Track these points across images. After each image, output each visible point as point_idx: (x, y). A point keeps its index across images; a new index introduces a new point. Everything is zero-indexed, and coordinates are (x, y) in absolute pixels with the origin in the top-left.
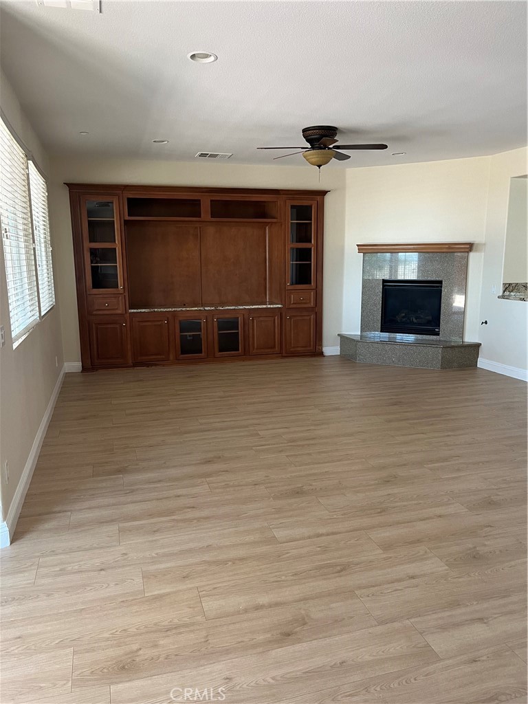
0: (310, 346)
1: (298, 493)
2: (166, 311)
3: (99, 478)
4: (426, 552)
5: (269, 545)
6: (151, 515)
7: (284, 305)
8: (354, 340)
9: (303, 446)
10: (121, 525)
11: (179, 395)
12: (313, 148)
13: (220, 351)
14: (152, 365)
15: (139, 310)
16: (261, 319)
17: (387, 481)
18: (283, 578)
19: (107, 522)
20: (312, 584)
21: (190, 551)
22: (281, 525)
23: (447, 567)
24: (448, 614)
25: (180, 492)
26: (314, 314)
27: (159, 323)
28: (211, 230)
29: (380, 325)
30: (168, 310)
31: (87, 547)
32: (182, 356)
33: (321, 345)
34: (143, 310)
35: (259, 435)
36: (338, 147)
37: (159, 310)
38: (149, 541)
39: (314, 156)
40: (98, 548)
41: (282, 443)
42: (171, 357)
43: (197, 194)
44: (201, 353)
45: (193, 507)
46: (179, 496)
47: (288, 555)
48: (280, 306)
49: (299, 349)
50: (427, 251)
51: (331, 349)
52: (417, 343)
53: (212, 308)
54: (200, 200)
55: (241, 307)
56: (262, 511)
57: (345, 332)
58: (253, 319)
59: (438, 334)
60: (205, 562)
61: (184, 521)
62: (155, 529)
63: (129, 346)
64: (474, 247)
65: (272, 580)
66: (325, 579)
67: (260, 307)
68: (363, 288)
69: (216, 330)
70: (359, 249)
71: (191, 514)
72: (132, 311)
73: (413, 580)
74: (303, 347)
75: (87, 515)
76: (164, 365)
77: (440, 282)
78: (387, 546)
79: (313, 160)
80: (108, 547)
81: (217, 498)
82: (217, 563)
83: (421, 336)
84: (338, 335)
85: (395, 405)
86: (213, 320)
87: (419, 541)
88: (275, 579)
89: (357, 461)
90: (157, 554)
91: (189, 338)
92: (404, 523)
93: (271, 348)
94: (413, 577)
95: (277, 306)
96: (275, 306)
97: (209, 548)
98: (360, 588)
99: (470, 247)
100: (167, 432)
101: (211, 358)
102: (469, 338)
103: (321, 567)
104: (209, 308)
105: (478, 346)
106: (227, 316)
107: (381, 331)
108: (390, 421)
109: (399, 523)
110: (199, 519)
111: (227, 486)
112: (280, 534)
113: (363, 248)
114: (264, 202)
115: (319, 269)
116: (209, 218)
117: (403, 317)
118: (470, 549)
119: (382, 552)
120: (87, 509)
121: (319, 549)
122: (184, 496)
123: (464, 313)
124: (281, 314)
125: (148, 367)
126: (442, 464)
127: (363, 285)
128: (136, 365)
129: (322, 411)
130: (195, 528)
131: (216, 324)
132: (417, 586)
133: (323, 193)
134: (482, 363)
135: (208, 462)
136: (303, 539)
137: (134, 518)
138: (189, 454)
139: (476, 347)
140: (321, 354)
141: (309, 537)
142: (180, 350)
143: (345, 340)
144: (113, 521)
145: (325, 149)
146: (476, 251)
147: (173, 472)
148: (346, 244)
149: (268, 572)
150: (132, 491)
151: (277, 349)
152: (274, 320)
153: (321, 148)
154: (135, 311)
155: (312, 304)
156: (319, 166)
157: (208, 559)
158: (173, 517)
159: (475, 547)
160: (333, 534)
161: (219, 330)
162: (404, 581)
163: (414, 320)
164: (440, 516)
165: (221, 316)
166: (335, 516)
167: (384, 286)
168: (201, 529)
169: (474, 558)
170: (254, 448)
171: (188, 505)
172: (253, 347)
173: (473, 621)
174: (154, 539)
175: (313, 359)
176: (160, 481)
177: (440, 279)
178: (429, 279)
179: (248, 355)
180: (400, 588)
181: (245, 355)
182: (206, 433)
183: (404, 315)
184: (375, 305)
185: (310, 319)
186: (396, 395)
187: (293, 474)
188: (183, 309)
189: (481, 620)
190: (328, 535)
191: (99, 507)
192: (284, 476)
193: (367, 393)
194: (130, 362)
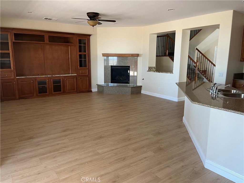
0: (87, 89)
1: (100, 137)
2: (32, 77)
3: (23, 142)
4: (146, 150)
5: (97, 155)
6: (50, 152)
7: (77, 74)
8: (103, 86)
9: (96, 122)
10: (40, 157)
11: (43, 109)
12: (91, 20)
13: (54, 92)
14: (27, 98)
15: (21, 77)
16: (69, 79)
17: (128, 130)
18: (106, 165)
19: (33, 157)
20: (117, 165)
21: (70, 162)
22: (99, 149)
23: (154, 153)
24: (159, 166)
25: (58, 142)
26: (88, 77)
27: (29, 82)
28: (48, 47)
29: (110, 81)
30: (33, 77)
31: (29, 167)
32: (39, 94)
33: (91, 88)
34: (22, 77)
35: (79, 120)
36: (99, 20)
37: (29, 77)
38: (53, 161)
39: (92, 23)
40: (33, 167)
41: (89, 122)
42: (35, 95)
43: (42, 33)
44: (47, 93)
45: (65, 147)
46: (58, 144)
47: (105, 158)
48: (76, 75)
49: (84, 90)
50: (120, 56)
51: (94, 89)
52: (118, 86)
53: (50, 76)
54: (44, 36)
55: (62, 75)
56: (91, 145)
57: (99, 83)
58: (66, 80)
59: (129, 83)
60: (78, 165)
61: (63, 152)
62: (54, 157)
63: (17, 92)
64: (139, 55)
65: (103, 166)
66: (119, 163)
67: (68, 75)
68: (104, 69)
69: (52, 84)
70: (103, 55)
71: (66, 150)
72: (18, 77)
73: (145, 159)
74: (85, 89)
75: (24, 156)
76: (32, 98)
77: (129, 66)
78: (135, 150)
79: (91, 24)
80: (38, 166)
81: (73, 143)
82: (82, 164)
83: (124, 84)
84: (97, 84)
85: (121, 106)
86: (51, 80)
87: (143, 147)
88: (104, 166)
89: (116, 125)
90: (58, 165)
91: (40, 87)
92: (137, 142)
93: (73, 90)
94: (145, 158)
95: (75, 75)
96: (74, 75)
97: (77, 160)
98: (131, 164)
99: (138, 55)
100: (43, 123)
101: (51, 94)
102: (139, 84)
103: (117, 160)
104: (49, 76)
105: (141, 86)
106: (56, 79)
107: (111, 83)
108: (121, 112)
109: (136, 143)
110: (69, 151)
111: (75, 139)
112: (100, 151)
113: (104, 55)
114: (68, 37)
115: (89, 62)
116: (48, 42)
117: (118, 78)
118: (158, 147)
119: (134, 152)
120: (22, 153)
121: (114, 154)
122: (60, 144)
123: (137, 76)
124: (76, 78)
125: (25, 99)
126: (141, 123)
127: (104, 68)
128: (20, 98)
129: (99, 110)
130: (69, 154)
131: (52, 82)
132: (147, 160)
133: (90, 35)
134: (143, 92)
135: (64, 131)
136: (108, 152)
137: (44, 154)
138: (56, 129)
139: (141, 87)
140: (91, 91)
141: (110, 151)
142: (38, 92)
143: (99, 86)
144: (36, 156)
145: (95, 20)
146: (140, 57)
147: (52, 136)
148: (98, 53)
149: (101, 164)
150: (39, 145)
151: (75, 90)
152: (74, 80)
153: (94, 20)
154: (19, 77)
155: (87, 74)
156: (93, 26)
157: (78, 164)
158: (59, 152)
159: (159, 147)
160: (117, 149)
161: (53, 84)
162: (143, 159)
163: (121, 79)
164: (147, 139)
165: (54, 79)
166: (115, 143)
167: (111, 68)
168: (71, 154)
169: (160, 149)
170: (80, 125)
171: (63, 147)
172: (67, 90)
173: (166, 167)
174: (55, 160)
175: (89, 93)
176: (48, 140)
177: (129, 65)
178: (126, 65)
179: (65, 93)
180: (143, 162)
181: (64, 93)
182: (59, 121)
183: (118, 77)
184: (109, 74)
185: (87, 79)
186: (120, 103)
187: (97, 132)
188: (39, 76)
189: (168, 166)
190: (115, 149)
191: (28, 152)
192: (94, 133)
193: (111, 103)
194: (17, 97)
